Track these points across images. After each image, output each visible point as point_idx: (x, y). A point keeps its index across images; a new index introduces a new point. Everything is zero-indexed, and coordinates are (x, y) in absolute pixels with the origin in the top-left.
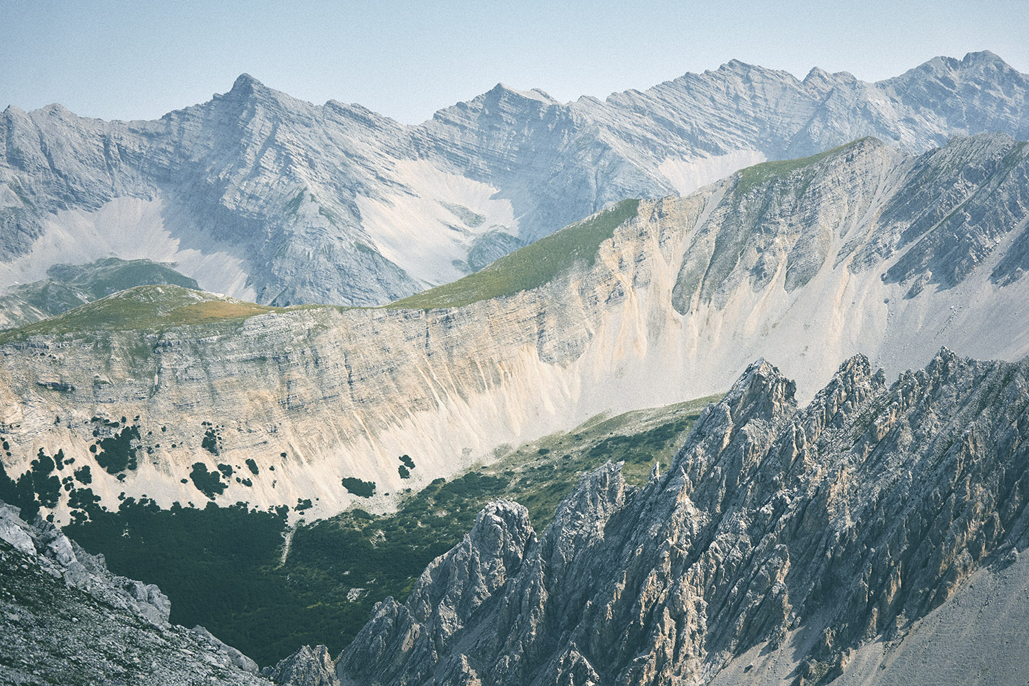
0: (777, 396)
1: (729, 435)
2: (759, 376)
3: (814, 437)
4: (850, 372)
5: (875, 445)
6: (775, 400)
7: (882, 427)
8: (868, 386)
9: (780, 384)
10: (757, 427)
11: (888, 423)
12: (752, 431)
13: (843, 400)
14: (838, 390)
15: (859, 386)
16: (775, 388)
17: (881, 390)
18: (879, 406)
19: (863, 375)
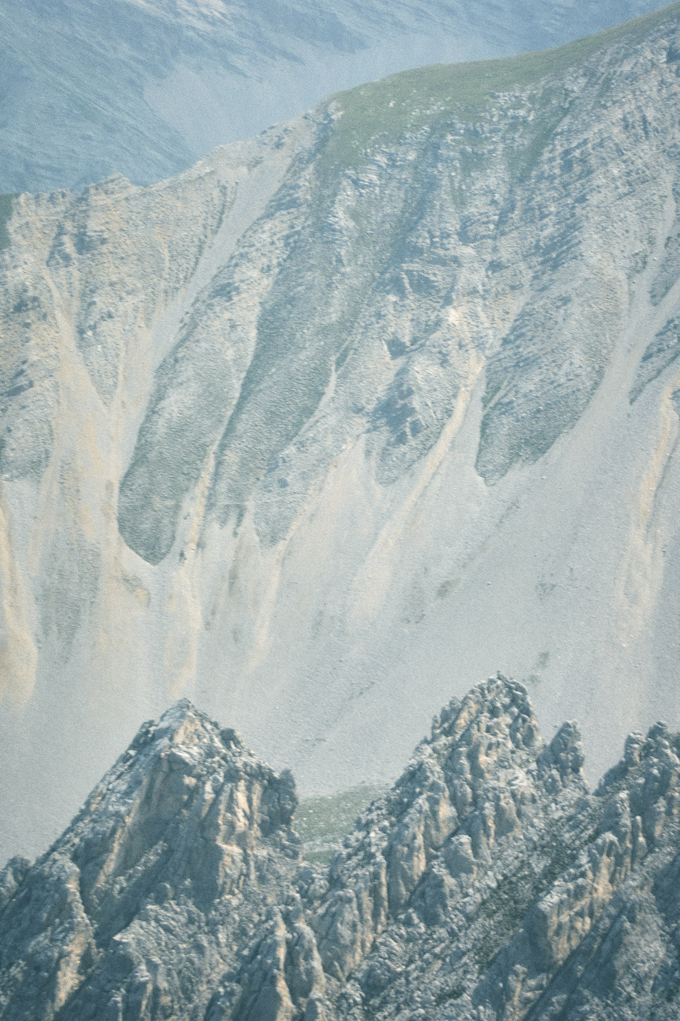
0: (232, 826)
1: (75, 960)
2: (174, 760)
3: (348, 958)
4: (466, 737)
5: (544, 979)
6: (227, 840)
7: (565, 918)
8: (524, 782)
9: (242, 785)
10: (167, 930)
11: (584, 902)
12: (150, 945)
13: (445, 831)
14: (429, 799)
15: (493, 783)
16: (224, 798)
17: (571, 794)
18: (561, 848)
19: (510, 745)
